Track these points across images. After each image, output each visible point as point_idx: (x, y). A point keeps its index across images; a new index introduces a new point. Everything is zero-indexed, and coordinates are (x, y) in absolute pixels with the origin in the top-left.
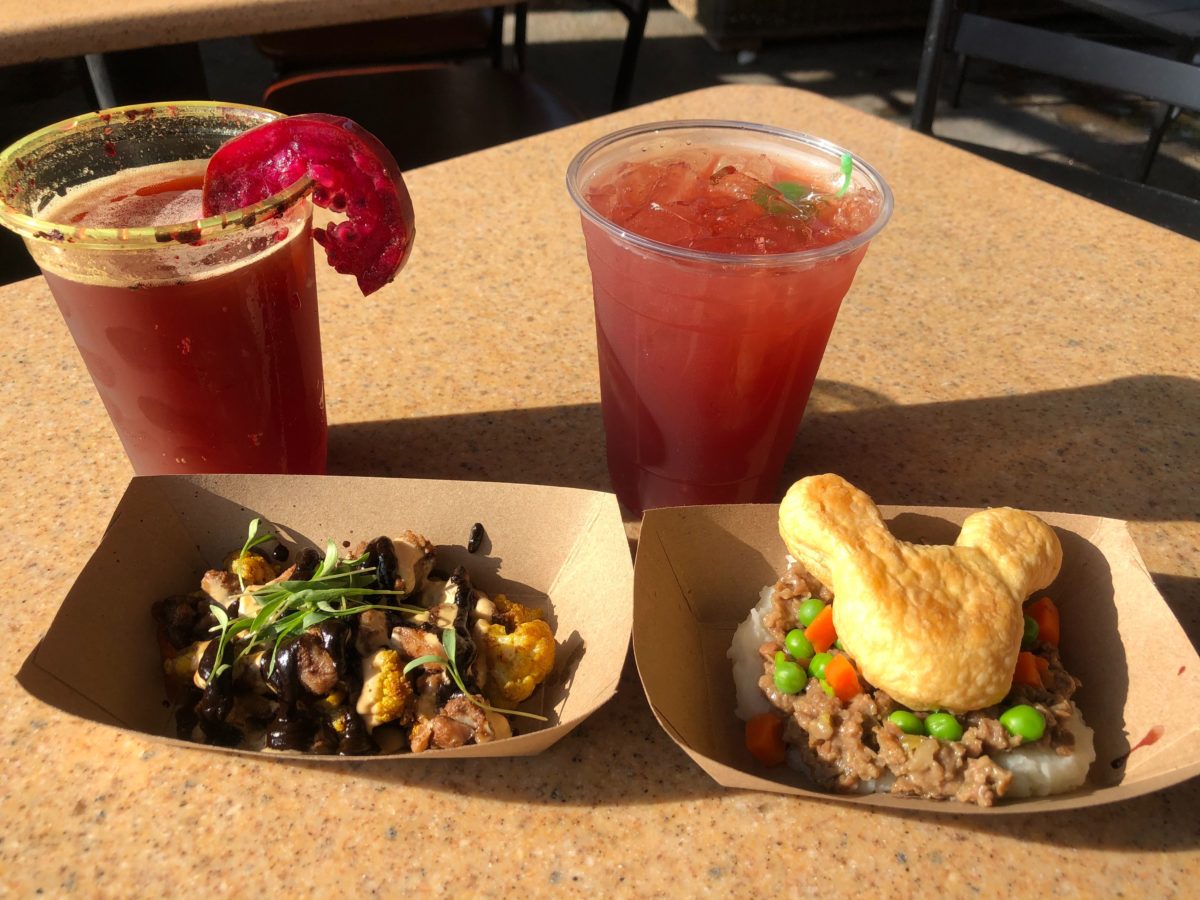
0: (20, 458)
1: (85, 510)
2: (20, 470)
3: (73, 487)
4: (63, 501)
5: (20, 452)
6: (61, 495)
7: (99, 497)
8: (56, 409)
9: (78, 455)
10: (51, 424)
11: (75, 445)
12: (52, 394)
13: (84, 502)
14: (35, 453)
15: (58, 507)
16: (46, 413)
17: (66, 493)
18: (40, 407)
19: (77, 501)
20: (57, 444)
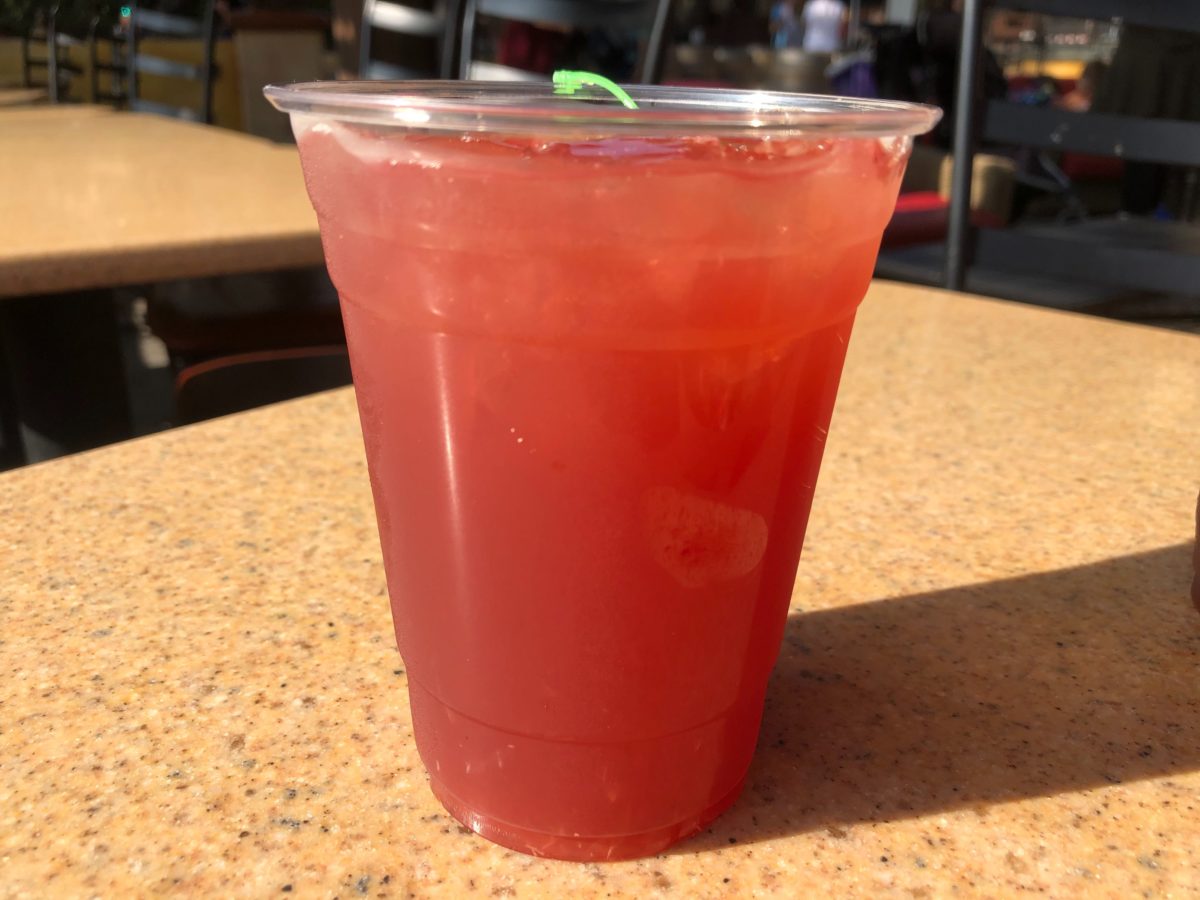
1: (144, 815)
6: (87, 791)
13: (137, 801)
15: (86, 815)
19: (122, 801)
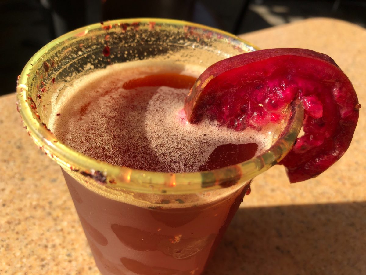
0: (17, 222)
2: (17, 233)
3: (50, 250)
4: (44, 263)
5: (17, 218)
7: (65, 260)
8: (38, 183)
9: (52, 223)
10: (35, 196)
11: (50, 214)
12: (36, 172)
14: (27, 219)
16: (32, 187)
17: (45, 255)
18: (29, 181)
20: (39, 213)
